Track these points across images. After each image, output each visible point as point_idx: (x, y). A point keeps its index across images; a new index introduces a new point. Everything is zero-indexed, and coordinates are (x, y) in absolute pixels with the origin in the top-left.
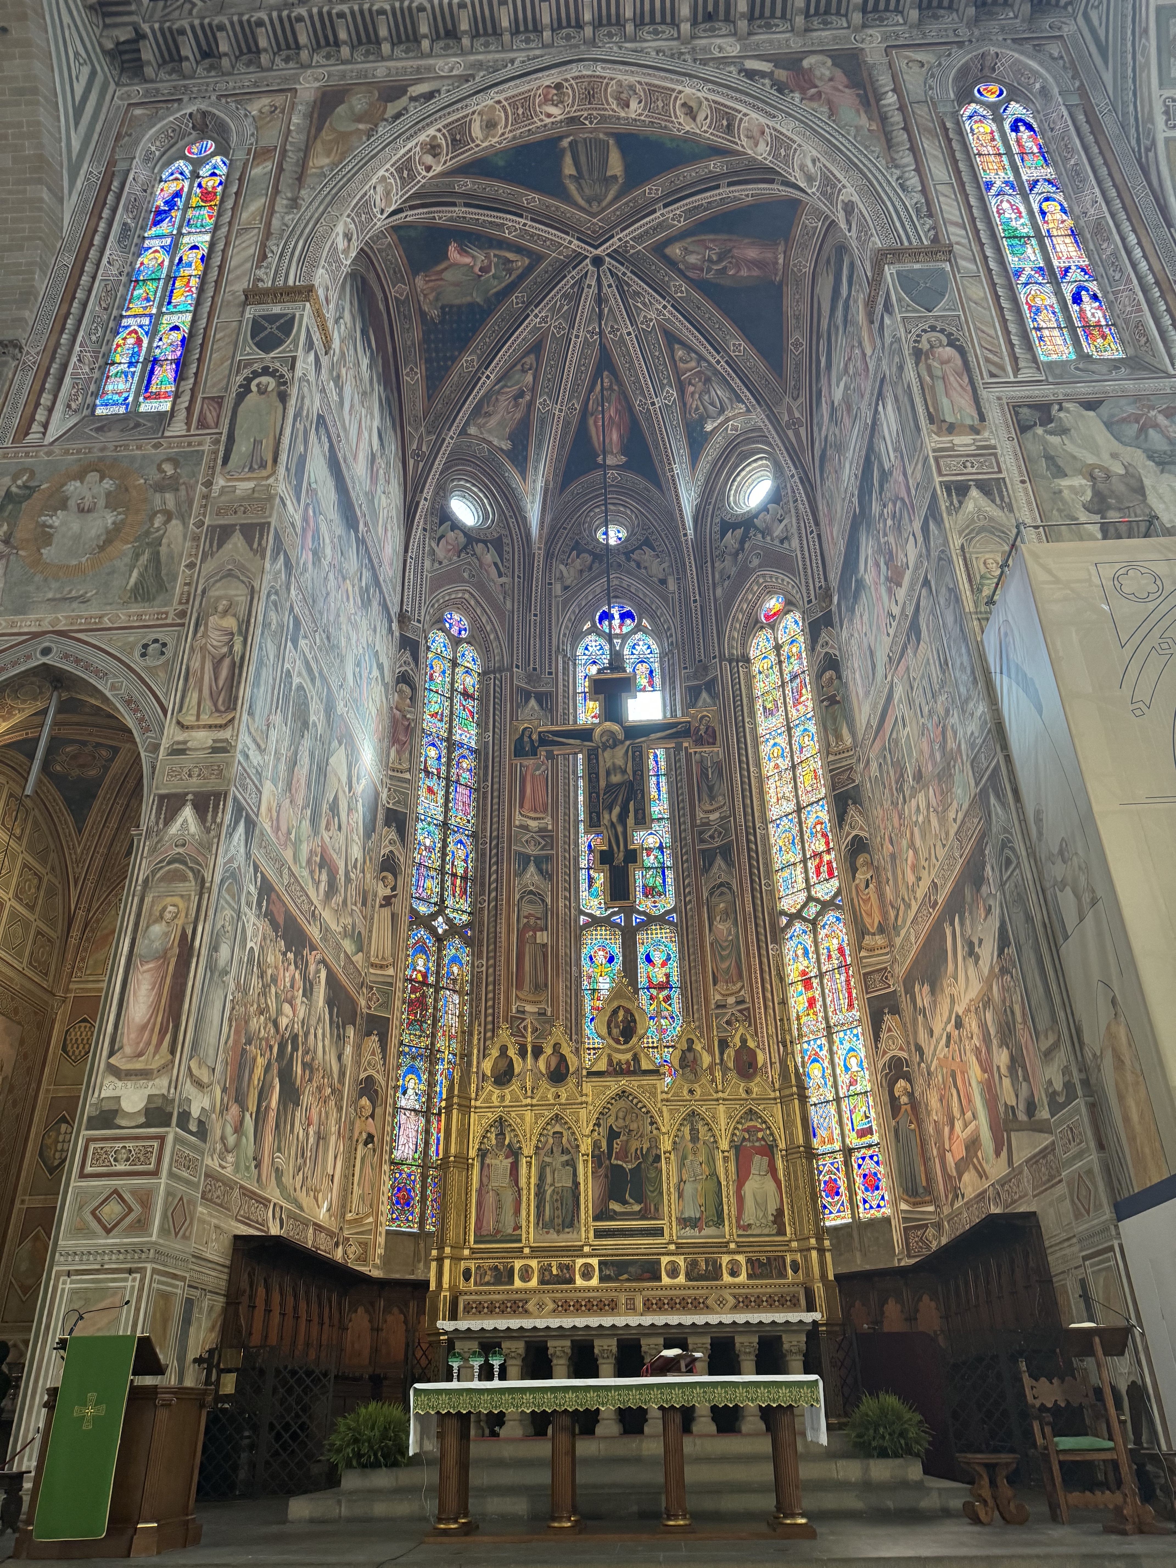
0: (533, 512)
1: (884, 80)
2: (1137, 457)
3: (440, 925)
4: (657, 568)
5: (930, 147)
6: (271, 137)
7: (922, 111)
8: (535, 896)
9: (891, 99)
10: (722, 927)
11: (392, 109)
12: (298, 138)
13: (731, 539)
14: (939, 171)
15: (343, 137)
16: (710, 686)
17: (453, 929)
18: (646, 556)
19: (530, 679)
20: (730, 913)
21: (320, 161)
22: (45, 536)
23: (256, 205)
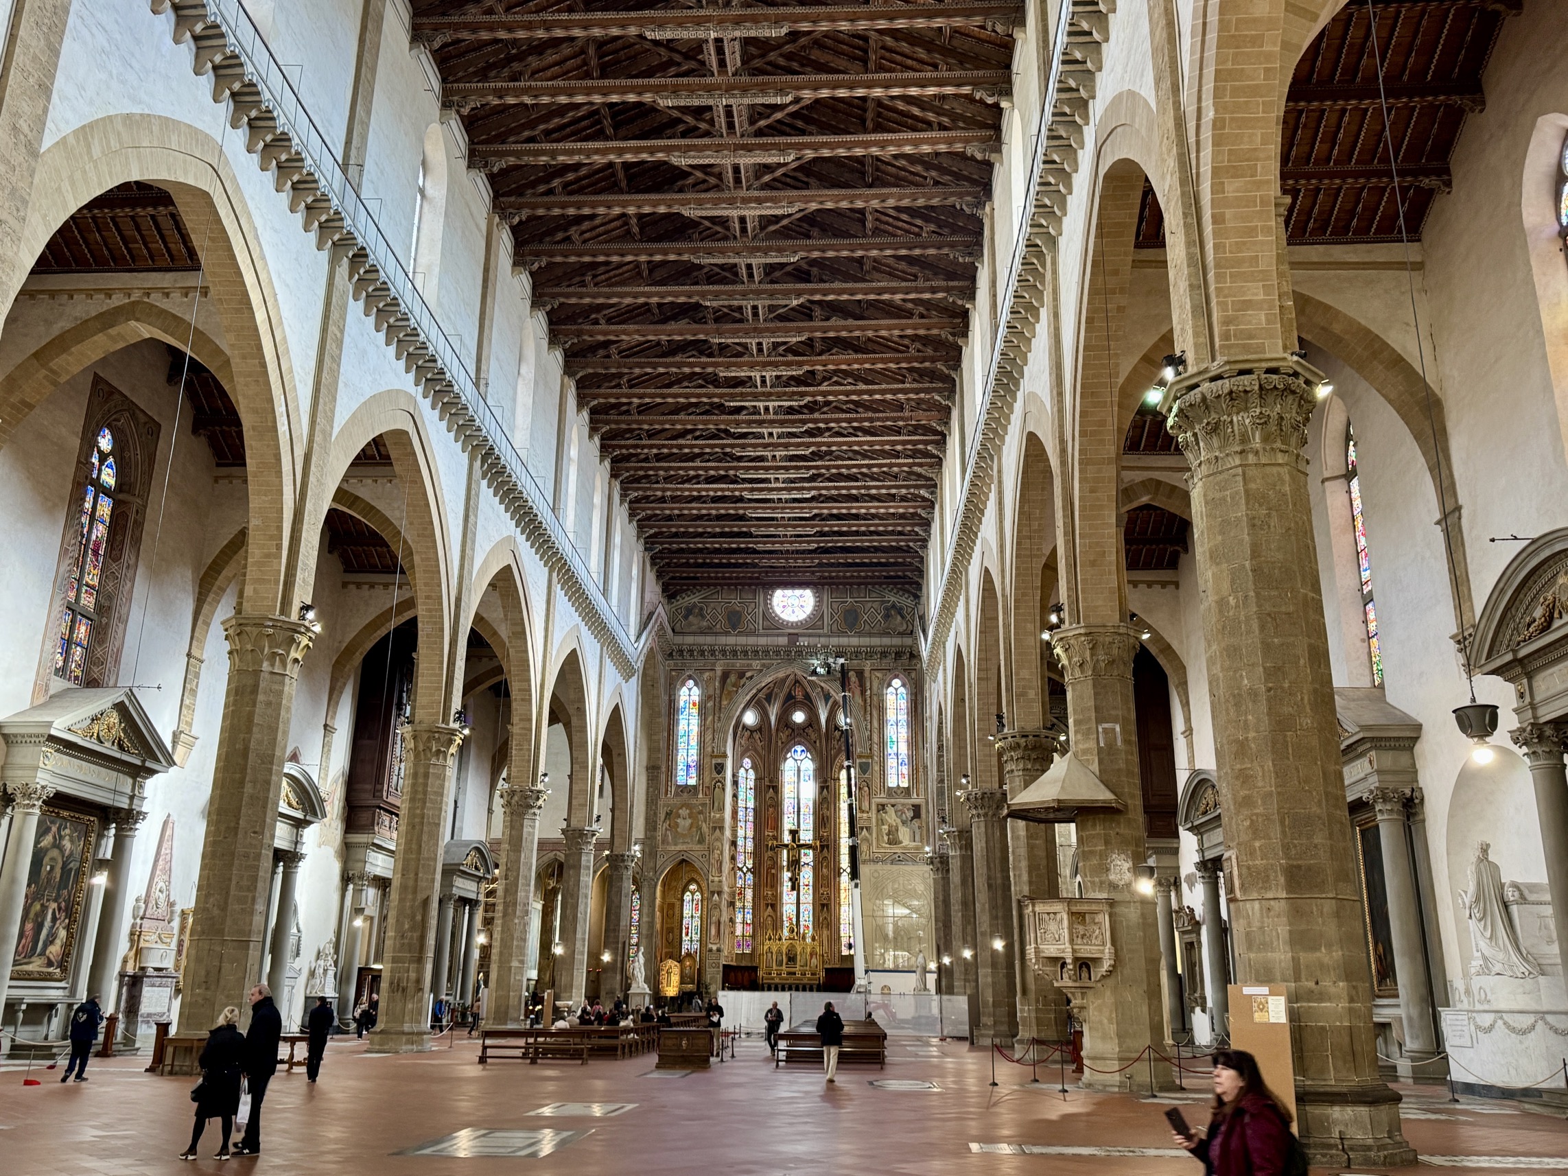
0: (773, 719)
1: (868, 684)
2: (899, 821)
3: (745, 870)
4: (813, 736)
5: (875, 714)
6: (711, 692)
7: (875, 698)
8: (771, 858)
9: (868, 692)
10: (825, 870)
11: (742, 682)
12: (718, 692)
13: (837, 734)
14: (875, 724)
15: (730, 693)
16: (827, 787)
17: (749, 870)
18: (810, 731)
19: (770, 781)
20: (827, 867)
21: (725, 702)
22: (677, 825)
23: (710, 719)
